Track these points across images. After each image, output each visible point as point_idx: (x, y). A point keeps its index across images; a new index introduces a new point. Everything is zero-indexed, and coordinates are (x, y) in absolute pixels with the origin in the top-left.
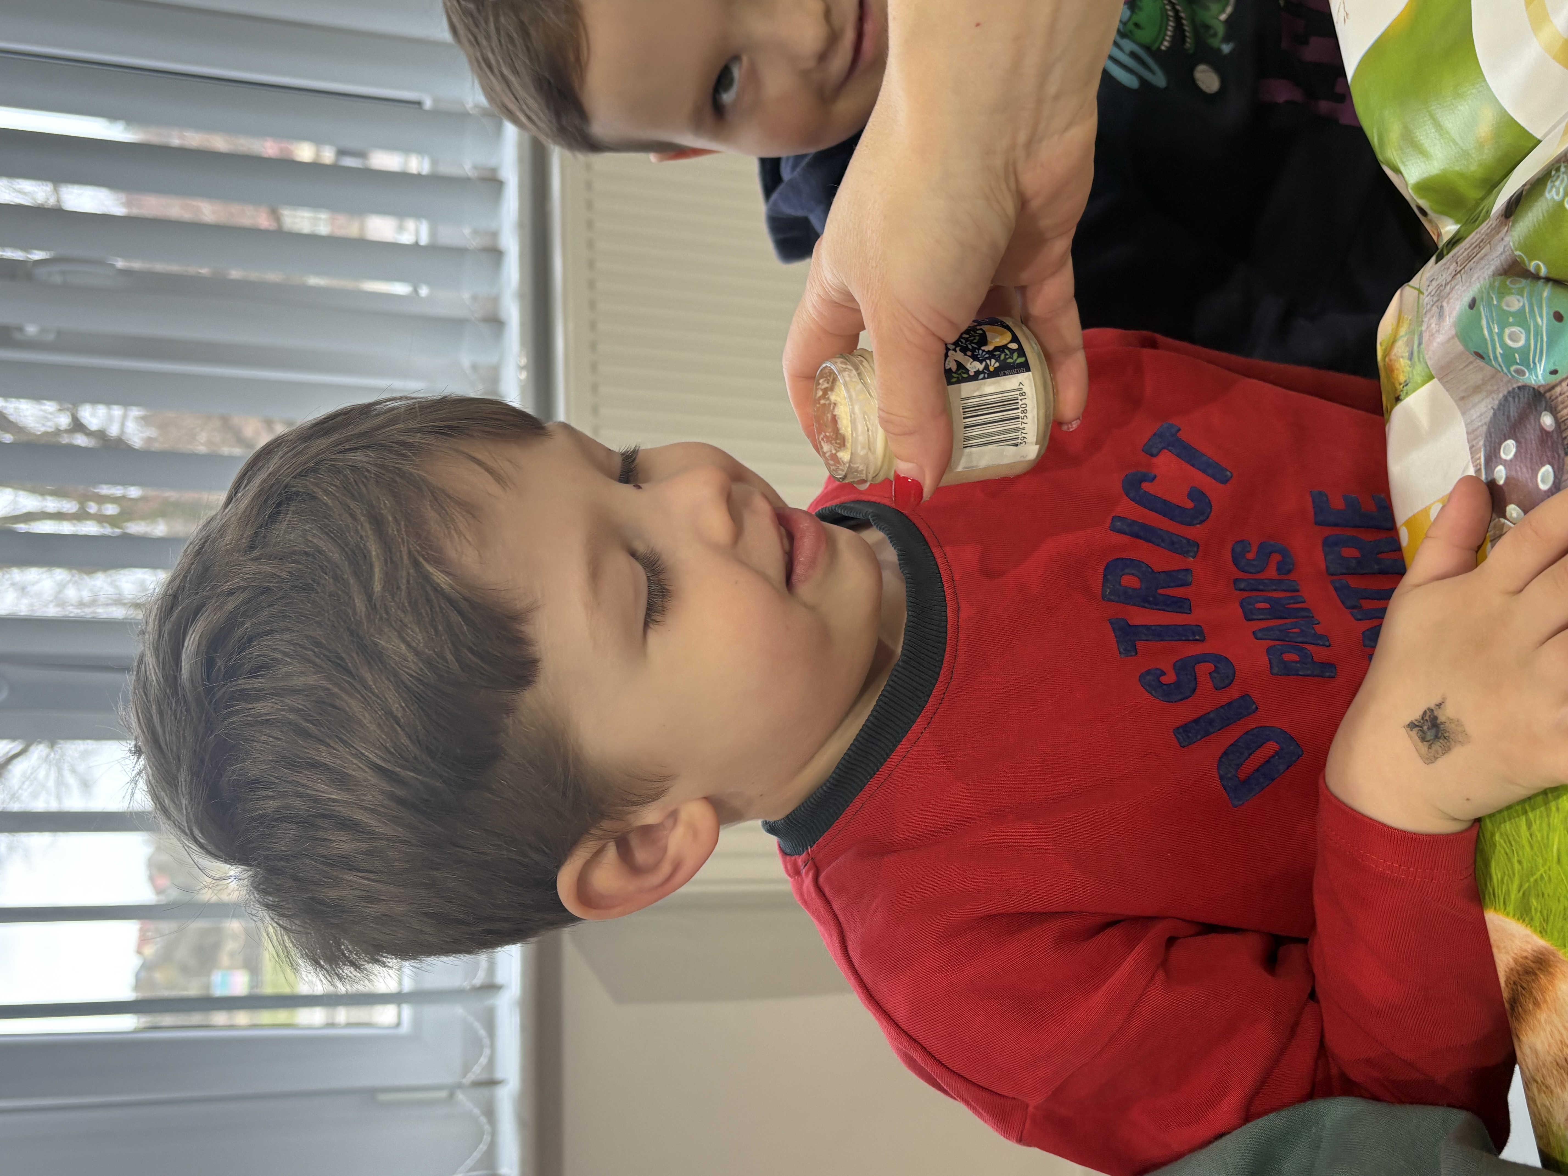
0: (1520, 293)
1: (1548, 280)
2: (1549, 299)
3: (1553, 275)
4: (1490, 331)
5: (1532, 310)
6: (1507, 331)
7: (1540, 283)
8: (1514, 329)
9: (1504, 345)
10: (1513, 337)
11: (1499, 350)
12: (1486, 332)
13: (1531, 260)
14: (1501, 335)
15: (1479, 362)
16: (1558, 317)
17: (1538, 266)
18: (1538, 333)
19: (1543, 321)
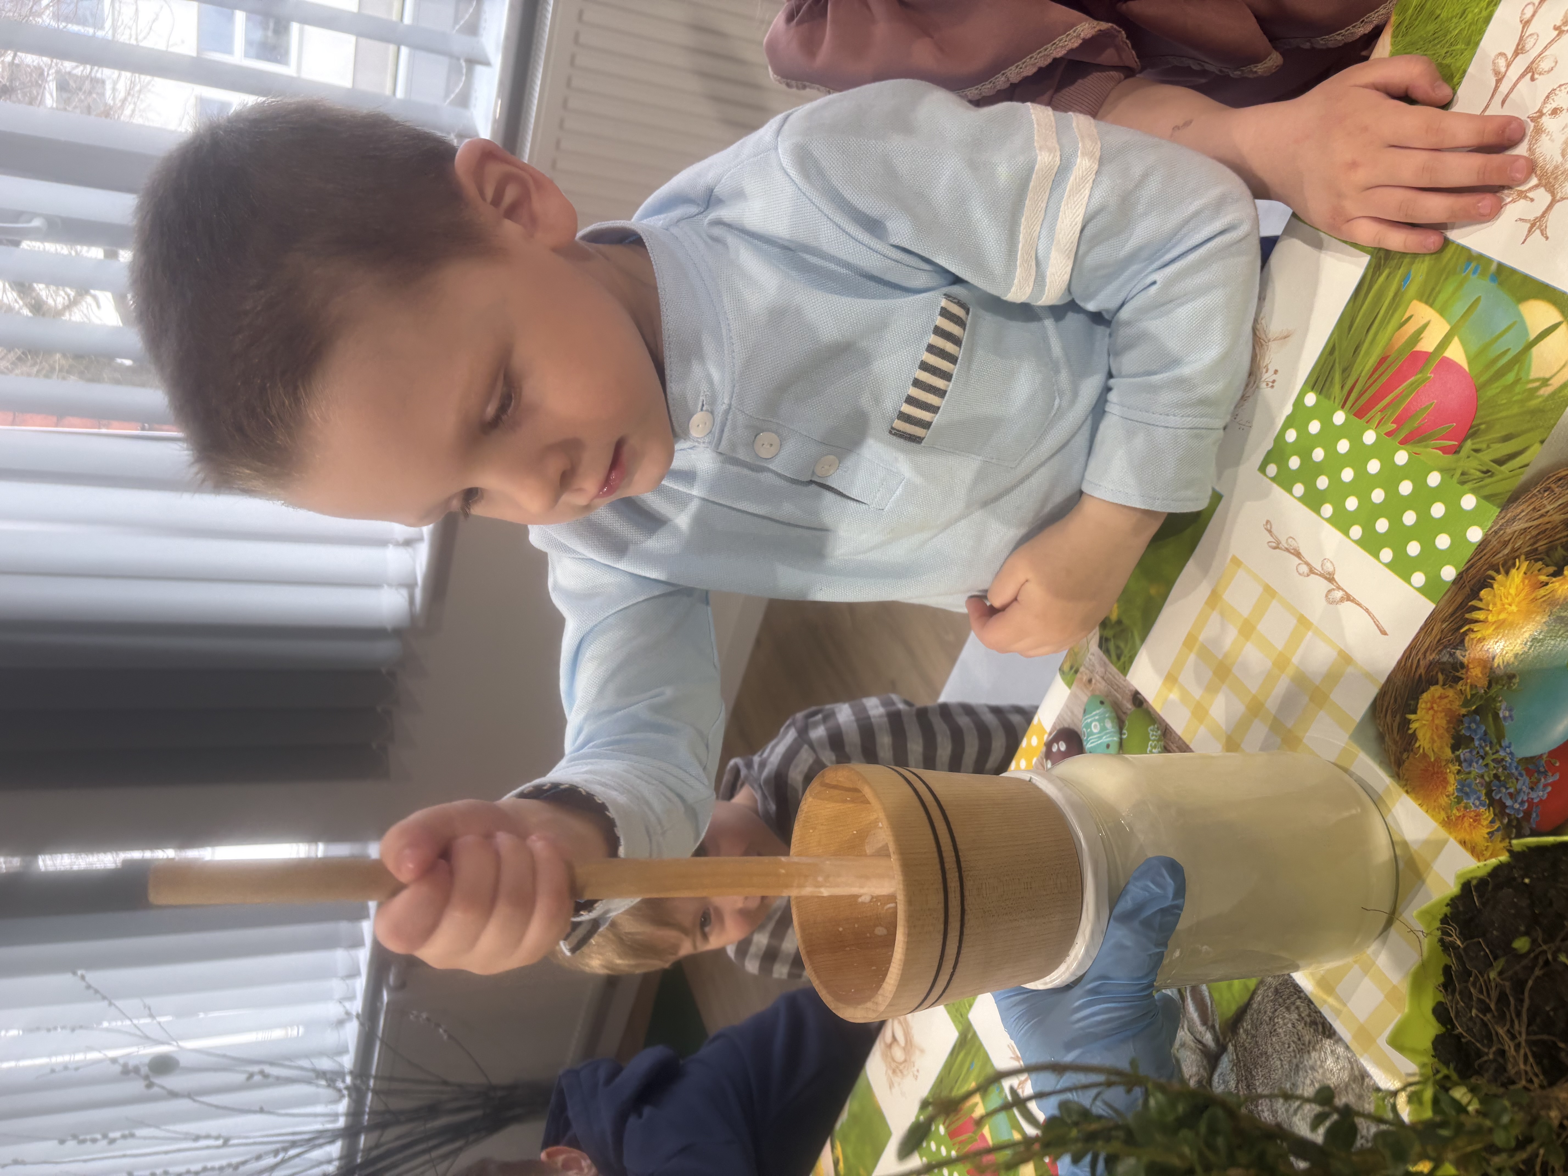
0: (1113, 727)
1: (1121, 739)
2: (1113, 741)
3: (1124, 741)
4: (1096, 715)
5: (1108, 733)
6: (1097, 723)
7: (1119, 736)
8: (1098, 726)
9: (1091, 722)
10: (1095, 726)
11: (1089, 720)
12: (1094, 713)
13: (1127, 730)
14: (1095, 720)
15: (1082, 711)
16: (1108, 746)
17: (1125, 734)
18: (1100, 738)
19: (1105, 739)
